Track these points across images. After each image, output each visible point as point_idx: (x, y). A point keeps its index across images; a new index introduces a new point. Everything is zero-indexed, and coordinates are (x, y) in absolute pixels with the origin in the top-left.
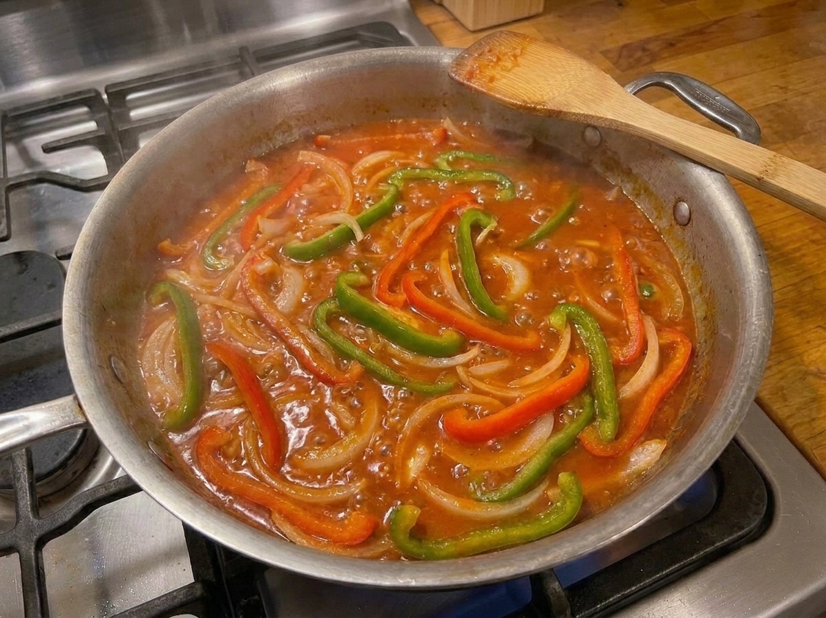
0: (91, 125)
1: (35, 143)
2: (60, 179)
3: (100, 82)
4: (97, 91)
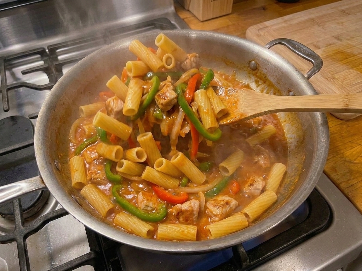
0: (42, 63)
1: (18, 70)
2: (29, 86)
3: (45, 45)
4: (44, 48)
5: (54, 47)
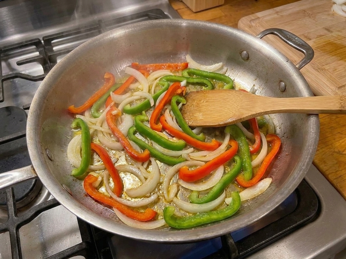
0: (37, 53)
1: (13, 61)
4: (39, 39)
5: (49, 38)
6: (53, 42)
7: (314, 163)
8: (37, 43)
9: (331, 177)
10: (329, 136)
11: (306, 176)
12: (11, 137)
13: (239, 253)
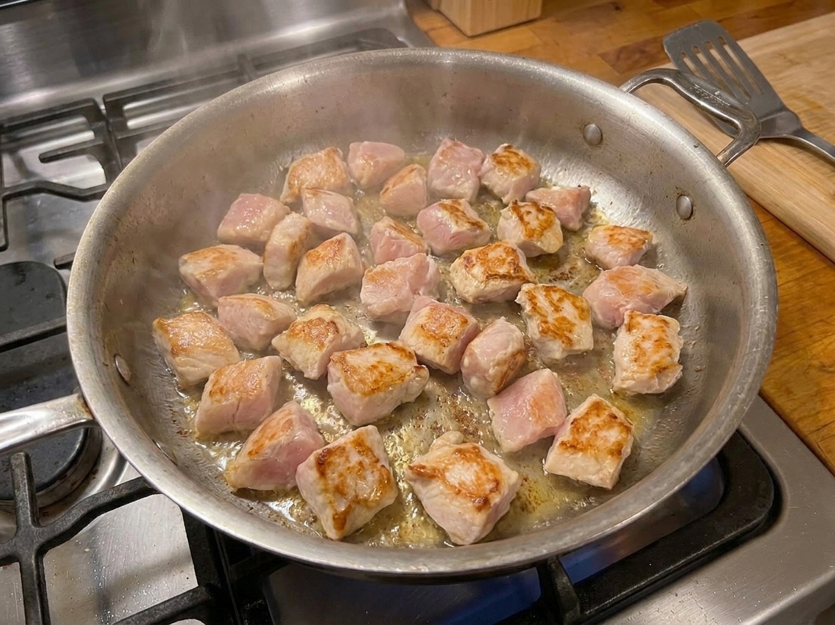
0: (88, 135)
1: (31, 154)
2: (58, 189)
3: (98, 92)
4: (94, 101)
5: (118, 98)
6: (127, 107)
7: (761, 394)
8: (89, 111)
9: (805, 427)
10: (797, 328)
11: (743, 425)
12: (27, 335)
13: (582, 610)
